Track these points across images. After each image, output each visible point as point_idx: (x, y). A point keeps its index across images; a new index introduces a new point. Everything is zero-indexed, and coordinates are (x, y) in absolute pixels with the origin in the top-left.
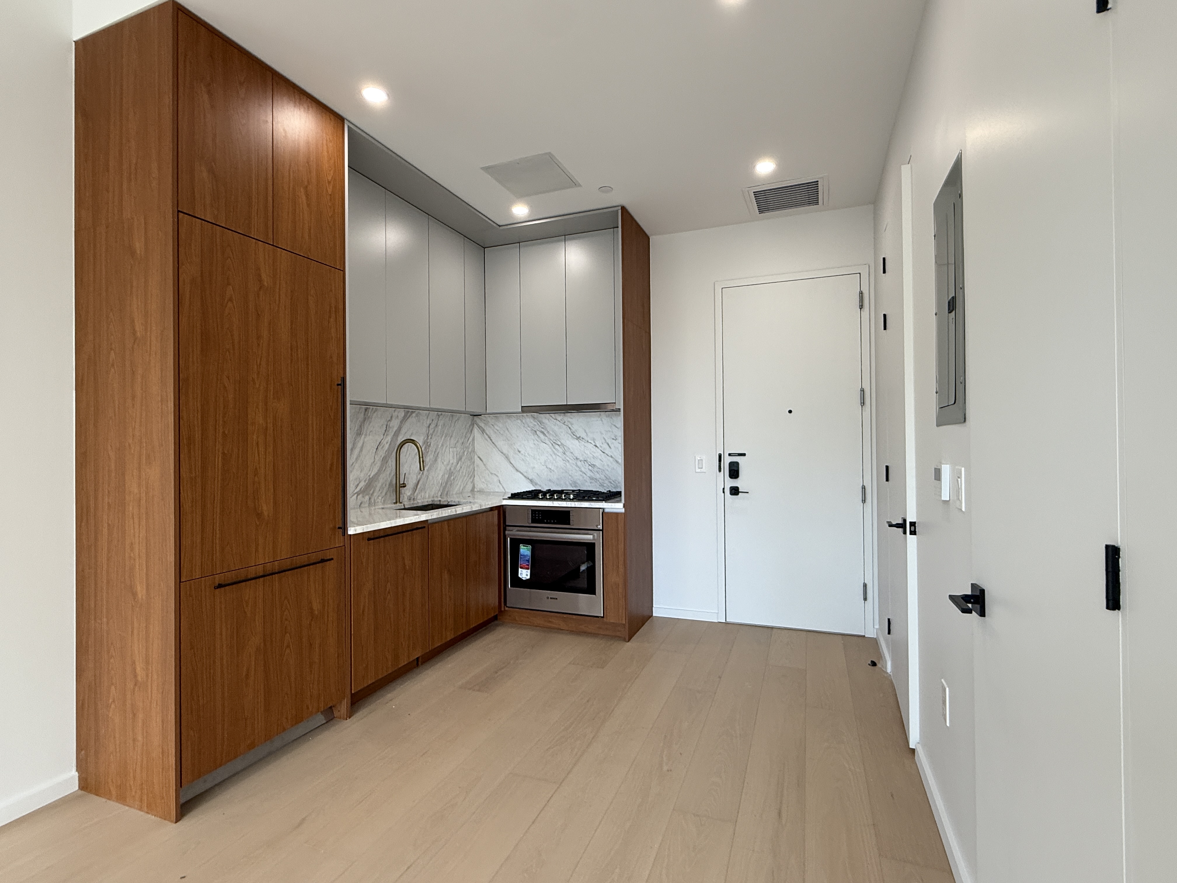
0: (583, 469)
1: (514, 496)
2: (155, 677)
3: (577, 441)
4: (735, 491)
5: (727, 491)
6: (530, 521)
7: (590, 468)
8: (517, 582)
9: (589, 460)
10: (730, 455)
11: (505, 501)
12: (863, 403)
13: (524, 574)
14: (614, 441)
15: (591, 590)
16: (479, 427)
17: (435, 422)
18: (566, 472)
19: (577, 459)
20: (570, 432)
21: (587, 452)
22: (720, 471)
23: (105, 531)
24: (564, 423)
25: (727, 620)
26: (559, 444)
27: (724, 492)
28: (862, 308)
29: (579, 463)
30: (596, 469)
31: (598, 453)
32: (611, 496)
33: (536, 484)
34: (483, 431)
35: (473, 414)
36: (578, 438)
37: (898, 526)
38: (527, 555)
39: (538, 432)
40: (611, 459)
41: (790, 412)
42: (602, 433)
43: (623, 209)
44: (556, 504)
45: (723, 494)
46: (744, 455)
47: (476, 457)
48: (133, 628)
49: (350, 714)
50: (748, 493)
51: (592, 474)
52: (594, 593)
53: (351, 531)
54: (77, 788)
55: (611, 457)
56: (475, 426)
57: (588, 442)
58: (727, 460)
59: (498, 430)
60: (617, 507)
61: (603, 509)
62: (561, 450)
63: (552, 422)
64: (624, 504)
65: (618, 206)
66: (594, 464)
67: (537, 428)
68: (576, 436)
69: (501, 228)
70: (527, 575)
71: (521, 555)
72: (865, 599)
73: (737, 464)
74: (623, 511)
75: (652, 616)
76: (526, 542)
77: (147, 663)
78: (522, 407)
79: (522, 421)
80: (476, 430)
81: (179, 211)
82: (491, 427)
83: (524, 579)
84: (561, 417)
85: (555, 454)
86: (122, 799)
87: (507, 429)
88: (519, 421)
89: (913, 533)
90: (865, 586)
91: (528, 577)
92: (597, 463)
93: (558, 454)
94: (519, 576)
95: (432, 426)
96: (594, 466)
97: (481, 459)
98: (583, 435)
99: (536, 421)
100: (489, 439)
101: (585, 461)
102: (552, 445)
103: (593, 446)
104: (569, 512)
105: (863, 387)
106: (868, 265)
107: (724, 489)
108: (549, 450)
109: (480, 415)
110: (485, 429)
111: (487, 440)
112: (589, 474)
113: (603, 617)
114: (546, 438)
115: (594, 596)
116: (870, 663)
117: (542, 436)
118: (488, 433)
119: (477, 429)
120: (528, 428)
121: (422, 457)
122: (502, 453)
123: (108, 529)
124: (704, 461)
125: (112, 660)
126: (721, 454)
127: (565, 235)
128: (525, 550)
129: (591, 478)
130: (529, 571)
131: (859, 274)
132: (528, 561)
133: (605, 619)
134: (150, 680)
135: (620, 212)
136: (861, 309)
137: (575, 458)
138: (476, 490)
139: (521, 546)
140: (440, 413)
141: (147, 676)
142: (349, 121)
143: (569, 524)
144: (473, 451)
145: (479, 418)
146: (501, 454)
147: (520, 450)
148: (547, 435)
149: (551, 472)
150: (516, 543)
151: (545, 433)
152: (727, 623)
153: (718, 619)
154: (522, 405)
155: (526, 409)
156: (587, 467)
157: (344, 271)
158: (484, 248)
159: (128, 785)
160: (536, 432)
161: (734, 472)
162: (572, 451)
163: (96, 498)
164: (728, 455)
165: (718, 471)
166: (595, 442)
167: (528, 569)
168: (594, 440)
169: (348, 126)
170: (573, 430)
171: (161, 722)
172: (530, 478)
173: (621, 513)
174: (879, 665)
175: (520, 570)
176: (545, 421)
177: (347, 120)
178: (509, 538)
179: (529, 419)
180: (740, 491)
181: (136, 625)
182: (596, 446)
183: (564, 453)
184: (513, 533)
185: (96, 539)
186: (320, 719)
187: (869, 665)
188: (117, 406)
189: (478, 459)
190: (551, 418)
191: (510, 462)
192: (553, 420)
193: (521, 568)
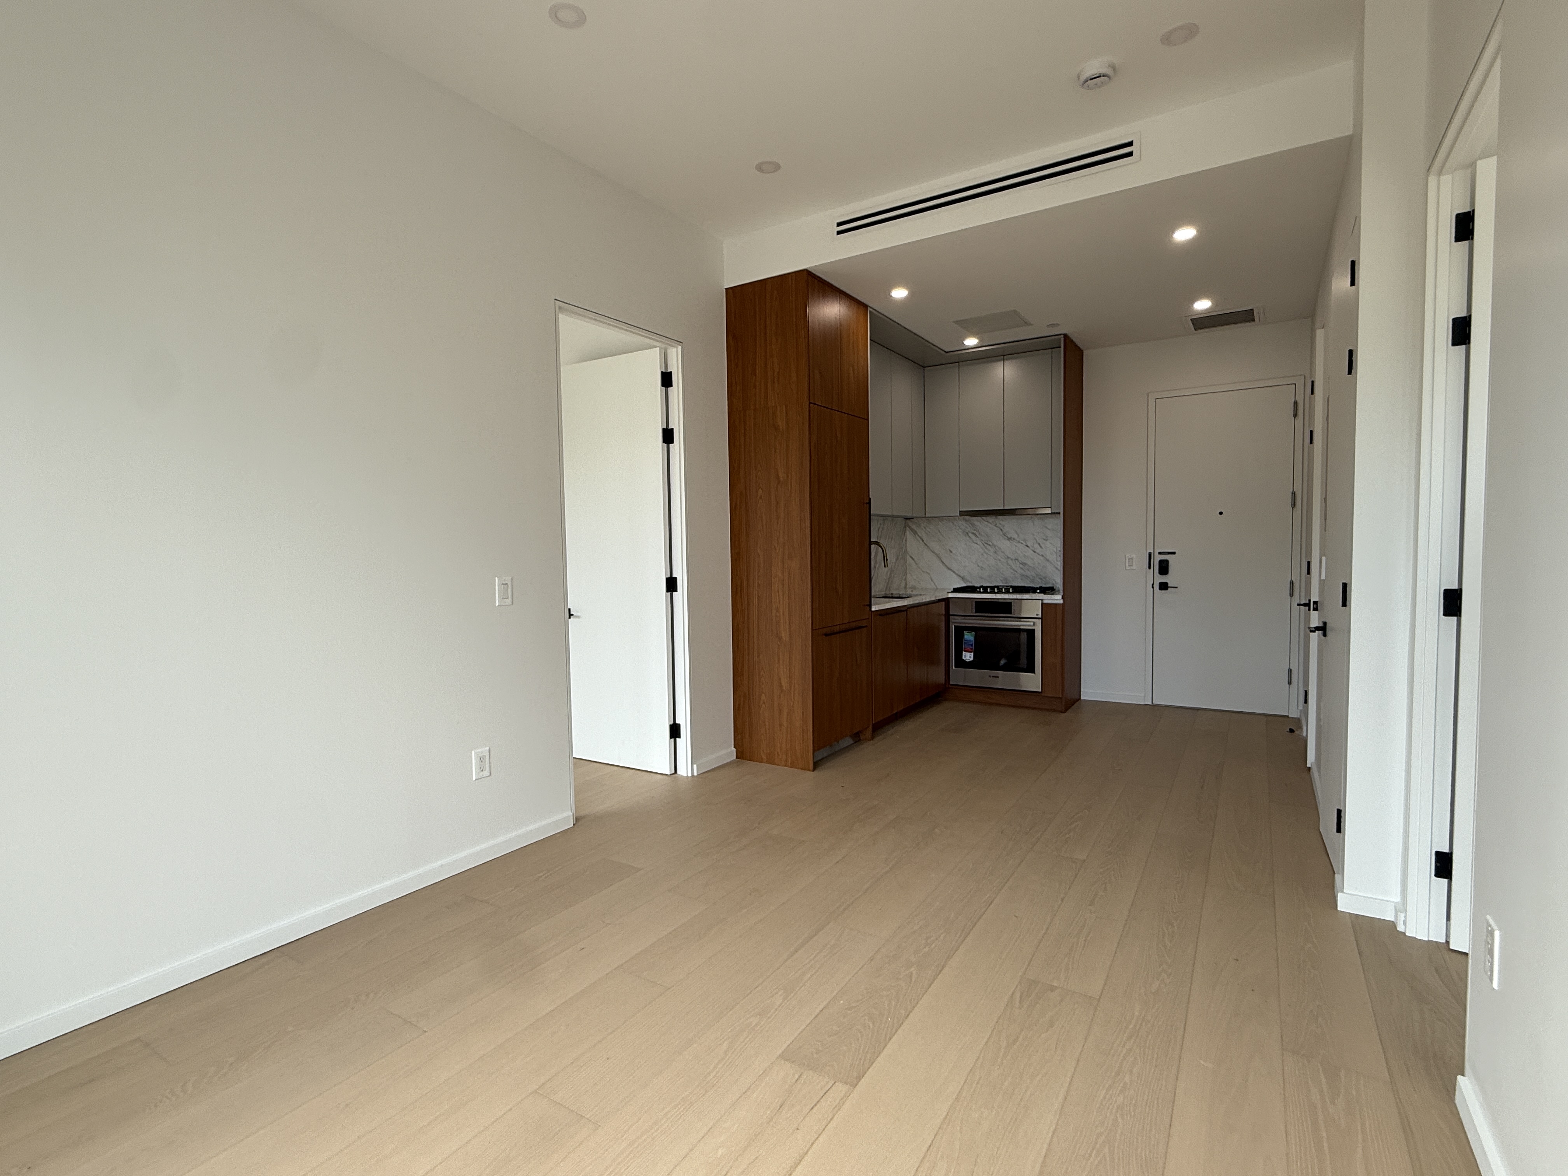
0: (1014, 567)
1: (956, 590)
2: (797, 686)
3: (1008, 542)
4: (1164, 586)
5: (1157, 586)
6: (974, 610)
7: (1021, 566)
8: (961, 663)
9: (1020, 559)
10: (1160, 553)
11: (950, 594)
12: (1294, 505)
13: (968, 657)
14: (1044, 541)
15: (1031, 669)
16: (912, 529)
17: (882, 526)
18: (997, 570)
19: (1008, 558)
20: (1001, 533)
21: (1019, 552)
22: (1150, 568)
23: (756, 601)
24: (996, 525)
25: (1154, 703)
26: (991, 544)
27: (1153, 587)
28: (1296, 416)
29: (1010, 562)
30: (1027, 567)
31: (1029, 553)
32: (1049, 590)
33: (968, 581)
34: (915, 533)
35: (905, 517)
36: (1009, 539)
37: (1305, 605)
38: (970, 641)
39: (970, 534)
40: (1041, 558)
41: (1221, 513)
42: (1033, 535)
43: (1066, 336)
44: (999, 596)
45: (1152, 589)
46: (1174, 553)
47: (908, 557)
48: (779, 658)
49: (873, 738)
50: (1177, 587)
51: (1022, 571)
52: (1033, 672)
53: (873, 609)
54: (735, 757)
55: (1042, 556)
56: (908, 528)
57: (1019, 542)
58: (1158, 558)
59: (929, 532)
60: (1057, 599)
61: (1042, 600)
62: (992, 550)
63: (984, 525)
64: (1062, 596)
65: (1060, 335)
66: (1025, 562)
67: (969, 529)
68: (1007, 537)
69: (948, 354)
70: (970, 657)
71: (965, 640)
72: (1290, 683)
73: (1167, 561)
74: (1061, 602)
75: (1080, 699)
76: (970, 629)
77: (790, 678)
78: (960, 511)
79: (953, 523)
80: (908, 533)
81: (810, 403)
82: (922, 529)
83: (967, 661)
84: (993, 520)
85: (987, 554)
86: (771, 761)
87: (939, 532)
88: (951, 524)
89: (1315, 609)
90: (1290, 671)
91: (972, 659)
92: (1029, 562)
93: (989, 553)
94: (963, 658)
95: (881, 529)
96: (1024, 564)
97: (913, 559)
98: (1015, 536)
99: (968, 523)
100: (921, 541)
101: (1016, 559)
102: (984, 545)
103: (1024, 546)
104: (1011, 603)
105: (1294, 490)
106: (1303, 377)
107: (1153, 584)
108: (981, 550)
109: (913, 519)
110: (918, 531)
111: (918, 541)
112: (1020, 571)
113: (1041, 692)
114: (978, 539)
115: (1033, 674)
116: (1288, 730)
117: (973, 537)
118: (920, 535)
119: (910, 532)
120: (960, 530)
121: (886, 557)
122: (934, 552)
123: (758, 600)
124: (1134, 560)
125: (762, 679)
126: (1151, 553)
127: (1004, 356)
128: (969, 636)
129: (1022, 575)
130: (972, 654)
131: (1294, 385)
132: (972, 645)
133: (1043, 694)
134: (793, 689)
135: (1062, 339)
136: (1295, 418)
137: (1006, 557)
138: (908, 587)
139: (966, 633)
140: (885, 518)
141: (791, 687)
142: (871, 307)
143: (1011, 613)
144: (906, 551)
145: (911, 521)
146: (932, 553)
147: (952, 550)
148: (979, 536)
149: (982, 570)
150: (960, 630)
151: (977, 534)
152: (1153, 705)
153: (1144, 701)
154: (961, 510)
155: (963, 513)
156: (1018, 565)
157: (868, 420)
158: (924, 367)
159: (776, 752)
160: (967, 533)
161: (1164, 568)
162: (1003, 550)
163: (748, 580)
164: (1158, 553)
165: (1148, 568)
166: (1026, 542)
167: (971, 652)
168: (1025, 540)
169: (870, 311)
170: (1005, 531)
171: (801, 714)
172: (962, 575)
173: (1059, 604)
174: (1296, 732)
175: (964, 653)
176: (976, 523)
177: (870, 307)
178: (953, 626)
179: (962, 523)
180: (1169, 586)
181: (781, 657)
182: (1027, 546)
183: (996, 553)
184: (955, 622)
185: (748, 604)
186: (848, 741)
187: (1287, 732)
188: (764, 524)
189: (911, 559)
190: (983, 520)
191: (942, 561)
192: (985, 522)
193: (965, 651)
